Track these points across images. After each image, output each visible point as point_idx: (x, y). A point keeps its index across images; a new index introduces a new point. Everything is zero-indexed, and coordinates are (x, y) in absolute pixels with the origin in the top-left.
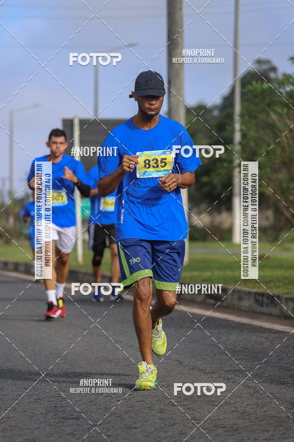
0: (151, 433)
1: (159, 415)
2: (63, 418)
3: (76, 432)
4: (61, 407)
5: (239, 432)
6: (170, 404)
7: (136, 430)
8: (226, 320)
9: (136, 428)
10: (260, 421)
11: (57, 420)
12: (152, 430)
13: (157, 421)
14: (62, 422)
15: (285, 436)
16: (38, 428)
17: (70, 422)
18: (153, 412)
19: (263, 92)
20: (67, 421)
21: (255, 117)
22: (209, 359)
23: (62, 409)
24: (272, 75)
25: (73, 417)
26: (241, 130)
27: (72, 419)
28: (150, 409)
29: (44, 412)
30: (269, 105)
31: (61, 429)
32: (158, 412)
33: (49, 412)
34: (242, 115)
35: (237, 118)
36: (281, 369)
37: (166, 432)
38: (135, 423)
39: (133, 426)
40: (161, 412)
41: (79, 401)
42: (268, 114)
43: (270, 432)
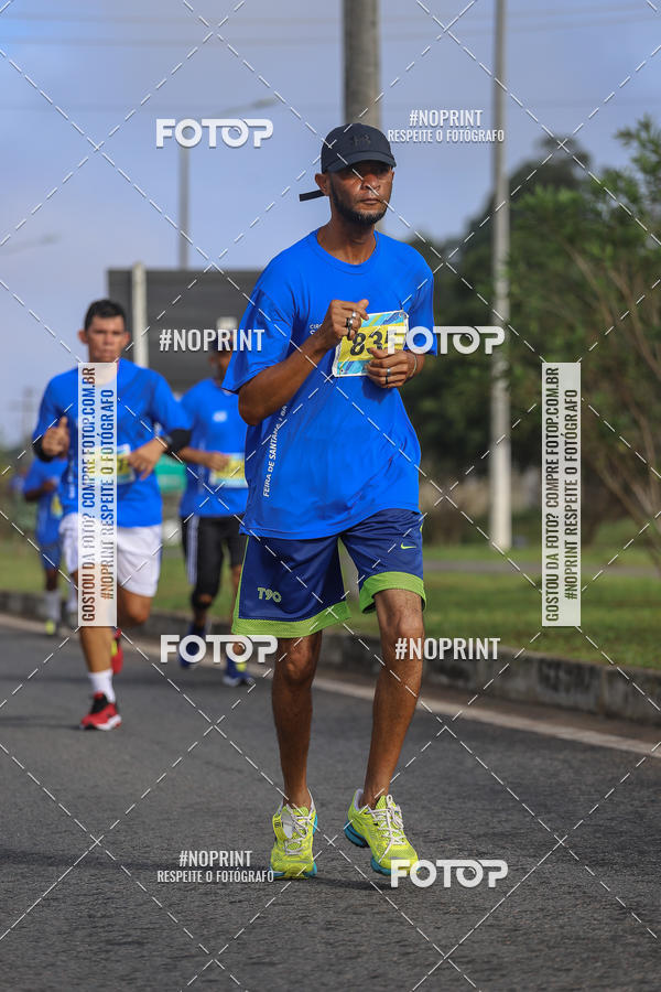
0: (305, 976)
1: (324, 934)
2: (109, 942)
3: (138, 974)
4: (103, 916)
5: (504, 972)
6: (349, 910)
7: (271, 969)
8: (476, 722)
9: (272, 964)
10: (549, 948)
11: (94, 947)
12: (308, 968)
13: (320, 948)
14: (107, 952)
15: (606, 982)
16: (52, 965)
17: (123, 951)
18: (310, 928)
19: (560, 209)
20: (117, 947)
21: (541, 266)
22: (436, 809)
23: (106, 921)
24: (579, 172)
25: (130, 940)
26: (510, 295)
27: (130, 943)
28: (304, 920)
29: (65, 929)
30: (571, 240)
31: (105, 967)
32: (322, 929)
33: (77, 929)
34: (512, 263)
35: (500, 268)
36: (596, 831)
37: (340, 973)
38: (269, 953)
39: (267, 960)
40: (328, 929)
41: (145, 903)
42: (570, 260)
43: (573, 973)
